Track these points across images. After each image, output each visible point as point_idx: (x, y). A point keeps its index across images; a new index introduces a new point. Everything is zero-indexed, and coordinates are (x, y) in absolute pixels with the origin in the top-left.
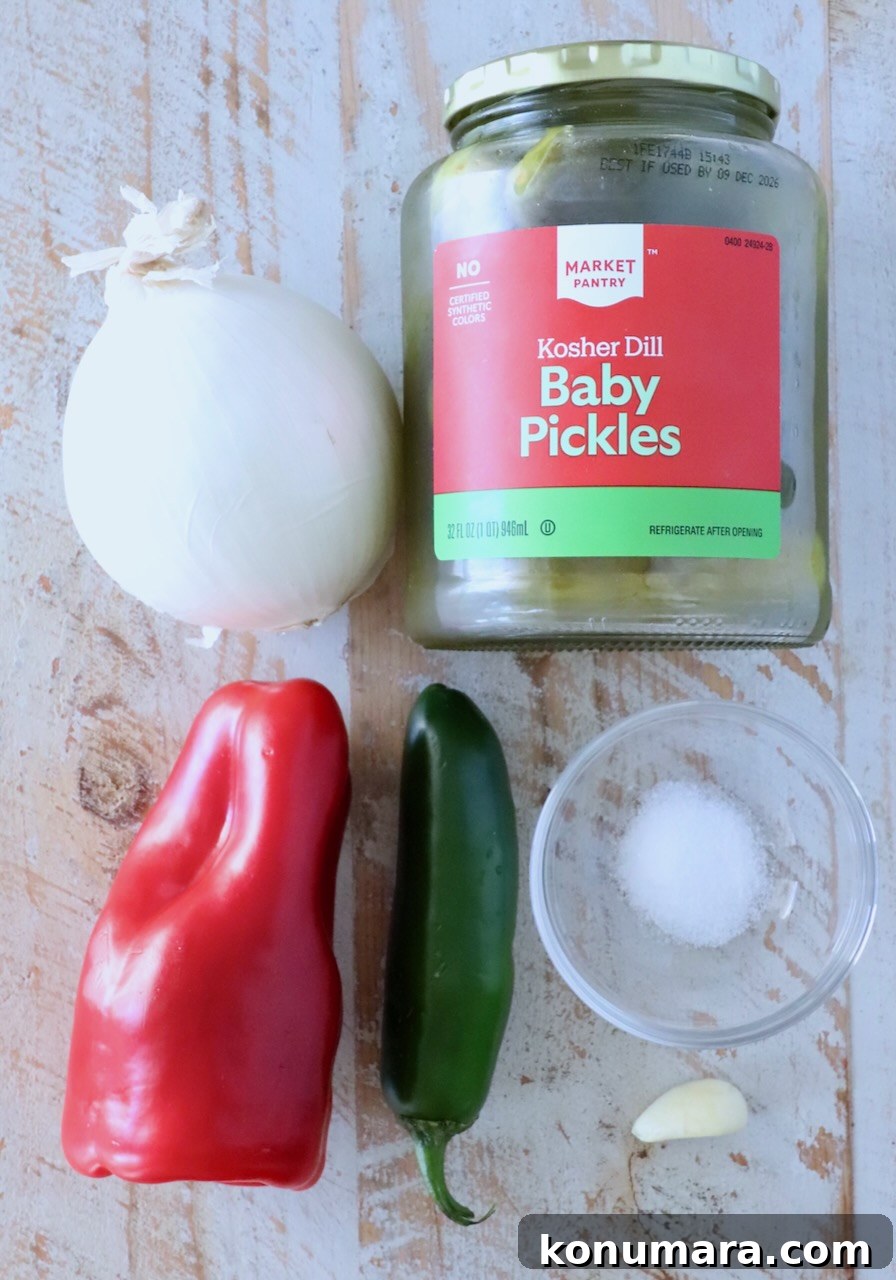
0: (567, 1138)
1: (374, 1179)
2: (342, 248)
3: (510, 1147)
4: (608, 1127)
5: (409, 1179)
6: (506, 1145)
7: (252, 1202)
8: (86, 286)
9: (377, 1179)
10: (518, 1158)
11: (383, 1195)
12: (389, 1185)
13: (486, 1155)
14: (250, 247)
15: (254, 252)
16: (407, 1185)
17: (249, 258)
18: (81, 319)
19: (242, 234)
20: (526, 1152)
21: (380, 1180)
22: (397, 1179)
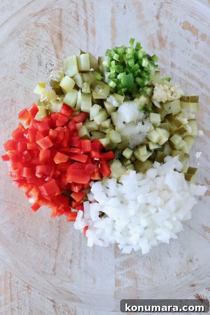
0: (171, 257)
1: (119, 267)
2: (111, 23)
3: (155, 258)
4: (182, 254)
5: (129, 267)
6: (154, 257)
7: (87, 273)
8: (45, 33)
9: (120, 268)
10: (157, 262)
11: (122, 272)
12: (123, 269)
13: (148, 259)
14: (87, 22)
15: (88, 24)
16: (128, 269)
17: (87, 25)
18: (43, 41)
19: (85, 19)
20: (160, 260)
21: (121, 268)
22: (125, 268)
